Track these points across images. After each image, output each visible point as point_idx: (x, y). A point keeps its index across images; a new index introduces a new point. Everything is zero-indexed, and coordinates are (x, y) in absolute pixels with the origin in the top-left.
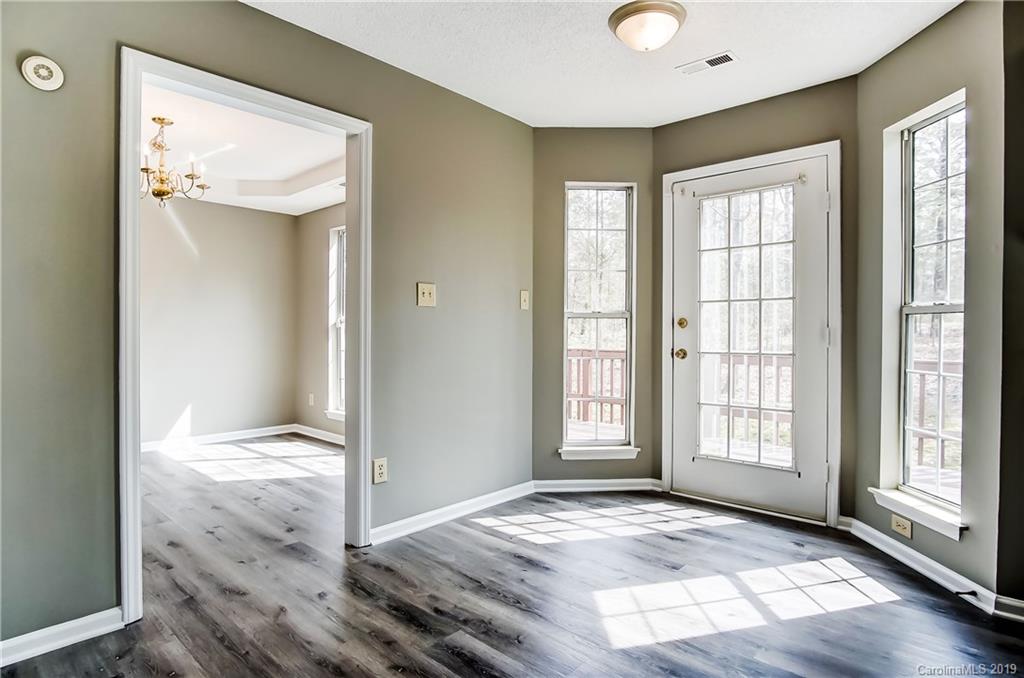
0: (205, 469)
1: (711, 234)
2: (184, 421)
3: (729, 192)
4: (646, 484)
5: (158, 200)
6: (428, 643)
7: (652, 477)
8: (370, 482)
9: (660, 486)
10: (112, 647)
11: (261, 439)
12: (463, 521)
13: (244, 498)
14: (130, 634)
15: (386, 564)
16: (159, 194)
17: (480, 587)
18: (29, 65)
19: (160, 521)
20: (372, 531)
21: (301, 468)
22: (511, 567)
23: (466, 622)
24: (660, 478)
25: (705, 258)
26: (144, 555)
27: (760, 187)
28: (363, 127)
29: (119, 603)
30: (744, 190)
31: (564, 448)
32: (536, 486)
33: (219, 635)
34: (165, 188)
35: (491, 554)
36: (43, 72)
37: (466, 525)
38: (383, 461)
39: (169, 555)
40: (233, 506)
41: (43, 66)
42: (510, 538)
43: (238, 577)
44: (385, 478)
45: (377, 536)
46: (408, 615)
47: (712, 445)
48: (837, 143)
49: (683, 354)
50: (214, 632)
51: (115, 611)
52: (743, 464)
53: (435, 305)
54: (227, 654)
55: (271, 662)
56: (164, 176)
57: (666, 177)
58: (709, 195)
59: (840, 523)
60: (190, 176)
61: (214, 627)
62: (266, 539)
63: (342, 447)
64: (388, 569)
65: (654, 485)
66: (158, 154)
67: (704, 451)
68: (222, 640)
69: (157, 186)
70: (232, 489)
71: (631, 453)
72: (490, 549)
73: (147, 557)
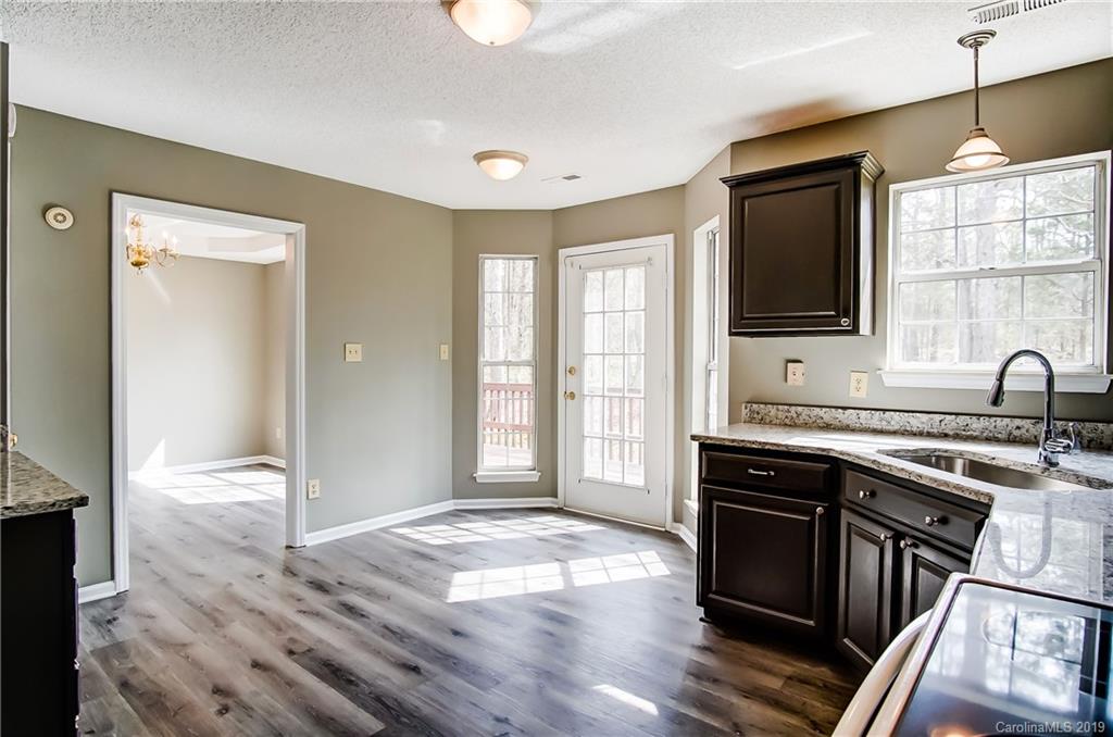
0: (177, 495)
1: (592, 301)
2: (159, 454)
3: (604, 267)
4: (546, 502)
5: (137, 269)
6: (326, 599)
7: (551, 496)
8: (304, 497)
9: (556, 503)
10: (110, 604)
11: (231, 469)
12: (384, 530)
13: (210, 516)
14: (119, 598)
15: (313, 557)
16: (137, 264)
17: (377, 569)
18: (51, 214)
19: (140, 533)
20: (307, 536)
21: (265, 494)
22: (407, 559)
23: (357, 589)
24: (556, 497)
25: (588, 319)
26: (131, 555)
27: (623, 265)
28: (298, 228)
29: (113, 578)
30: (613, 266)
31: (479, 473)
32: (455, 504)
33: (183, 597)
34: (142, 259)
35: (395, 551)
36: (60, 218)
37: (387, 533)
38: (317, 482)
39: (148, 555)
40: (199, 521)
41: (60, 214)
42: (415, 541)
43: (199, 566)
44: (317, 495)
45: (310, 540)
46: (320, 587)
47: (592, 469)
48: (672, 235)
49: (572, 396)
50: (179, 597)
51: (111, 583)
52: (612, 484)
53: (360, 360)
54: (187, 606)
55: (217, 610)
56: (141, 248)
57: (560, 251)
58: (591, 269)
59: (673, 528)
60: (164, 251)
61: (180, 594)
62: (224, 543)
63: (283, 470)
64: (315, 561)
65: (553, 502)
66: (136, 230)
67: (587, 474)
68: (185, 600)
69: (134, 258)
70: (201, 509)
71: (535, 476)
72: (395, 547)
73: (133, 556)
